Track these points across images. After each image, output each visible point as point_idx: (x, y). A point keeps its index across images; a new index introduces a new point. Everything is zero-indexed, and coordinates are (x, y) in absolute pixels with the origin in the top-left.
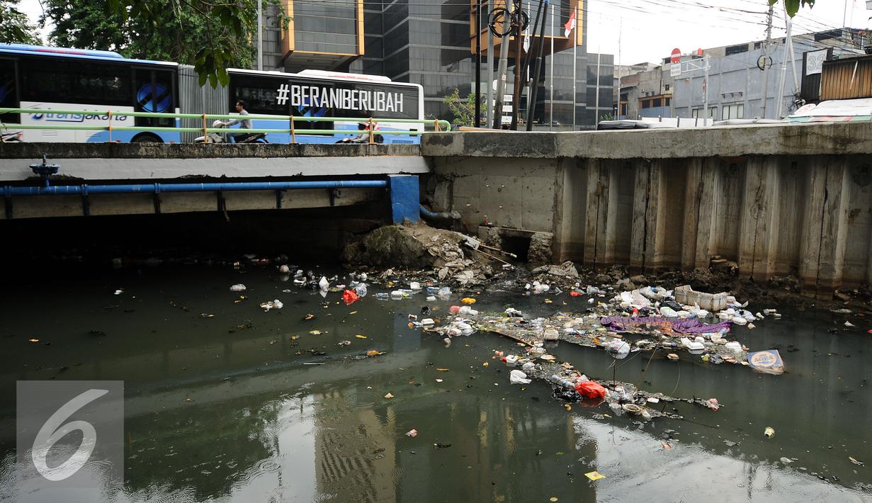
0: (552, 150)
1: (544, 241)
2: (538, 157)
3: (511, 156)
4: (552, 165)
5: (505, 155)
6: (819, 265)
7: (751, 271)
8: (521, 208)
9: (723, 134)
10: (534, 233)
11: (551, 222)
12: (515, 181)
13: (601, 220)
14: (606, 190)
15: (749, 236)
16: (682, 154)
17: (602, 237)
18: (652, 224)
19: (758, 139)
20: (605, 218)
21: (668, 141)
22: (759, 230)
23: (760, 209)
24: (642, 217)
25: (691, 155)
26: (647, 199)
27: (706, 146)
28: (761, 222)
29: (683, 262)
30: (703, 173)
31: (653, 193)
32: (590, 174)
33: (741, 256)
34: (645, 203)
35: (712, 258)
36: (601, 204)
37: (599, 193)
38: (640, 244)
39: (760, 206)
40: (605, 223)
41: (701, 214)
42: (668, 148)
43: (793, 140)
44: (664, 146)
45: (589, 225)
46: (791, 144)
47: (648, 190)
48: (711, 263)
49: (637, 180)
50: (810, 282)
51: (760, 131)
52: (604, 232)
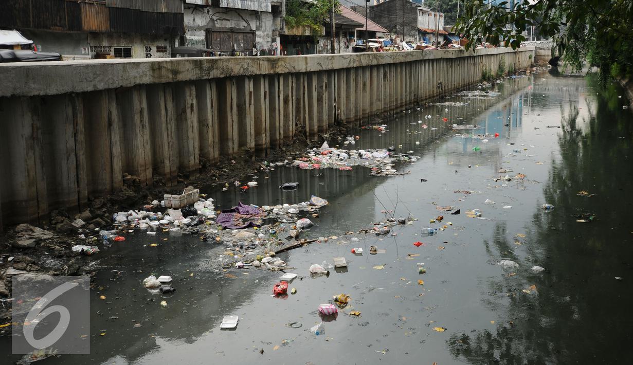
6: (170, 162)
7: (145, 178)
9: (123, 67)
13: (39, 166)
14: (40, 131)
15: (141, 150)
16: (101, 86)
17: (42, 186)
18: (82, 158)
19: (141, 71)
20: (42, 163)
21: (91, 75)
22: (145, 144)
23: (143, 128)
24: (74, 153)
25: (106, 87)
26: (75, 134)
27: (115, 78)
28: (145, 138)
29: (104, 188)
30: (109, 103)
31: (81, 127)
32: (23, 116)
33: (140, 169)
34: (73, 138)
35: (124, 177)
36: (37, 149)
37: (34, 136)
38: (75, 181)
39: (143, 126)
40: (43, 169)
41: (113, 140)
42: (91, 81)
43: (156, 72)
44: (89, 79)
45: (29, 175)
46: (156, 76)
47: (75, 124)
48: (124, 180)
49: (65, 115)
50: (168, 176)
51: (141, 66)
52: (43, 178)
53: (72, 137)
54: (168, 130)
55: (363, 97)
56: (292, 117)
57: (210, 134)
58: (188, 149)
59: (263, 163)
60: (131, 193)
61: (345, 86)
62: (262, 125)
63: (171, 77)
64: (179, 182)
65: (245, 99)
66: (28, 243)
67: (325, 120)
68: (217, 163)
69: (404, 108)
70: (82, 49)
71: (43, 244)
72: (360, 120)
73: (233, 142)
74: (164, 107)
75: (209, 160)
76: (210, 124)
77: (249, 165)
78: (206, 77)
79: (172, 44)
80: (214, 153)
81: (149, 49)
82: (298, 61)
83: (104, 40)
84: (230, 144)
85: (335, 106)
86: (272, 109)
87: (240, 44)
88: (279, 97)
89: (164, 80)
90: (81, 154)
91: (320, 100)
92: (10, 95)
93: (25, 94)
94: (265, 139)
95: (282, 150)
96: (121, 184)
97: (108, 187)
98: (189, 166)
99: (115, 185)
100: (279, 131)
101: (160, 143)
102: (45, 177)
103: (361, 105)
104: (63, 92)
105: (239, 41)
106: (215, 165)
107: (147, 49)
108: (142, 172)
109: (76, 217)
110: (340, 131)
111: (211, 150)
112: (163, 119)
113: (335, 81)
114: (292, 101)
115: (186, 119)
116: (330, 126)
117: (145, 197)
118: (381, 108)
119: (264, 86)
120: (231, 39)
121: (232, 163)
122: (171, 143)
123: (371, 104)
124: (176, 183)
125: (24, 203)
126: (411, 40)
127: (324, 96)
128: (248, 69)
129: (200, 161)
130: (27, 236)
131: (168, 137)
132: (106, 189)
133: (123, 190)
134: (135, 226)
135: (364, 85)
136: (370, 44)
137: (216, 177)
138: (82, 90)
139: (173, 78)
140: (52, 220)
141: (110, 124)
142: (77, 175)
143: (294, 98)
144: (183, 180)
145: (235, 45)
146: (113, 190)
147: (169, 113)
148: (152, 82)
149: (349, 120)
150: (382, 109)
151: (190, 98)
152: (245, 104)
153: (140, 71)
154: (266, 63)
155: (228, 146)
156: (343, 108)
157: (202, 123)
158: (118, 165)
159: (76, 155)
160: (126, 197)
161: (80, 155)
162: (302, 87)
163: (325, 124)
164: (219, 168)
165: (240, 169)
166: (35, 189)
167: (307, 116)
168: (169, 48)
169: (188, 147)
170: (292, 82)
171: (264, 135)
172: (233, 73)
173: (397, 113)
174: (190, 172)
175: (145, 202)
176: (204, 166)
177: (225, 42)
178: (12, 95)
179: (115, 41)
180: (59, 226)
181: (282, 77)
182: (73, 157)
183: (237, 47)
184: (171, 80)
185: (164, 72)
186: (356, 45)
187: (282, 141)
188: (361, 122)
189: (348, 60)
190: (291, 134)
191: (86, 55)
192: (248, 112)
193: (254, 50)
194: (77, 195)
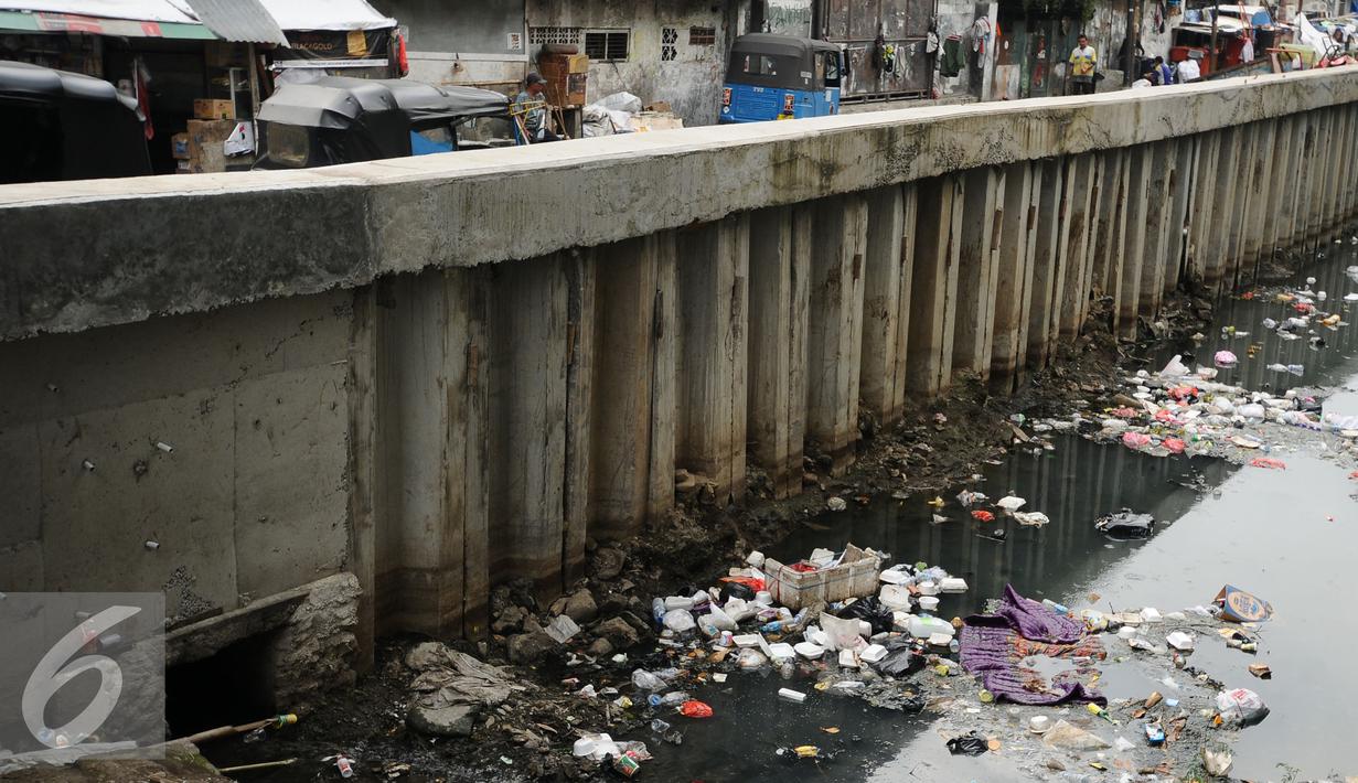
0: (359, 255)
1: (343, 612)
2: (319, 289)
3: (225, 301)
4: (337, 311)
5: (199, 302)
7: (729, 481)
8: (231, 515)
9: (706, 164)
10: (301, 599)
11: (341, 531)
12: (205, 409)
13: (474, 465)
14: (485, 364)
15: (725, 402)
16: (647, 225)
17: (478, 522)
18: (582, 434)
19: (746, 173)
20: (483, 457)
21: (625, 192)
22: (736, 384)
23: (735, 335)
24: (562, 423)
25: (659, 225)
26: (569, 367)
27: (683, 199)
28: (737, 365)
29: (627, 514)
30: (659, 269)
31: (586, 347)
32: (447, 323)
33: (718, 455)
34: (565, 379)
35: (678, 480)
36: (473, 417)
37: (471, 381)
38: (558, 504)
39: (735, 329)
40: (483, 474)
41: (661, 379)
42: (623, 211)
43: (784, 171)
44: (618, 205)
45: (448, 497)
46: (782, 183)
47: (572, 338)
48: (677, 491)
49: (549, 314)
50: (782, 469)
51: (749, 155)
52: (483, 503)
53: (562, 377)
54: (792, 336)
55: (1253, 204)
56: (1084, 276)
57: (890, 340)
58: (836, 387)
59: (1013, 417)
60: (694, 532)
61: (1214, 179)
62: (1013, 303)
63: (817, 183)
64: (806, 484)
65: (981, 233)
66: (453, 720)
67: (1157, 278)
68: (897, 421)
69: (1338, 232)
70: (509, 36)
71: (490, 721)
72: (1237, 269)
73: (941, 359)
74: (788, 270)
75: (880, 416)
76: (893, 311)
77: (980, 428)
78: (899, 179)
79: (730, 21)
80: (892, 393)
81: (670, 37)
82: (1119, 114)
83: (563, 11)
84: (934, 365)
85: (1185, 237)
86: (1041, 256)
87: (896, 22)
88: (1061, 219)
89: (799, 195)
90: (580, 424)
91: (1152, 221)
92: (421, 267)
93: (459, 261)
94: (1016, 344)
95: (1054, 375)
96: (670, 502)
97: (636, 513)
98: (833, 436)
99: (655, 508)
100: (1051, 319)
101: (769, 374)
102: (487, 498)
103: (1245, 227)
104: (554, 248)
105: (895, 13)
106: (892, 428)
107: (666, 36)
108: (721, 464)
109: (556, 608)
110: (1195, 311)
111: (888, 385)
112: (784, 305)
113: (1193, 165)
114: (1090, 229)
115: (838, 301)
116: (1168, 293)
117: (729, 541)
118: (1287, 236)
119: (1030, 192)
120: (876, 8)
121: (937, 422)
122: (796, 374)
123: (1268, 224)
124: (798, 489)
125: (429, 577)
126: (1319, 10)
127: (1163, 211)
128: (999, 145)
129: (860, 418)
130: (450, 696)
131: (791, 358)
132: (630, 518)
133: (676, 524)
134: (727, 657)
135: (1258, 171)
136: (1222, 21)
137: (901, 467)
138: (598, 240)
139: (821, 187)
140: (495, 620)
141: (657, 331)
142: (565, 485)
143: (1095, 220)
144: (816, 478)
145: (885, 26)
146: (647, 523)
147: (800, 288)
148: (770, 204)
149: (1213, 274)
150: (1290, 238)
151: (854, 237)
152: (980, 247)
153: (744, 169)
154: (1044, 124)
155: (927, 370)
156: (1202, 240)
157: (874, 308)
158: (666, 447)
159: (567, 428)
160: (684, 544)
161: (577, 428)
162: (1116, 189)
163: (1157, 289)
164: (908, 440)
165: (961, 441)
166: (461, 537)
167: (1120, 271)
168: (720, 33)
169: (836, 381)
170: (1096, 176)
171: (1014, 333)
172: (964, 162)
173: (1323, 246)
174: (832, 453)
175: (729, 555)
176: (868, 433)
177: (861, 15)
178: (425, 267)
179: (590, 13)
180: (517, 642)
181: (1075, 162)
182: (559, 432)
183: (890, 30)
184: (815, 194)
185: (801, 170)
186: (1183, 24)
187: (1053, 347)
188: (1240, 277)
189: (1234, 103)
190: (1076, 326)
191: (518, 52)
192: (984, 271)
193: (932, 37)
194: (560, 544)
